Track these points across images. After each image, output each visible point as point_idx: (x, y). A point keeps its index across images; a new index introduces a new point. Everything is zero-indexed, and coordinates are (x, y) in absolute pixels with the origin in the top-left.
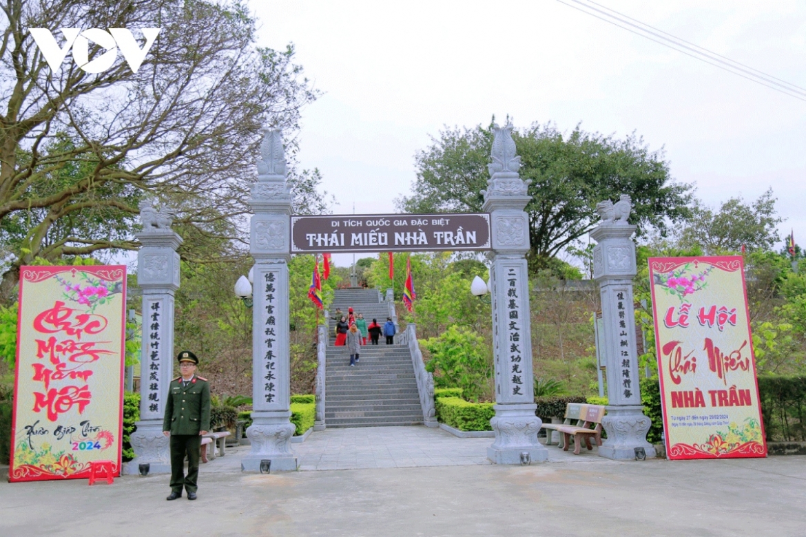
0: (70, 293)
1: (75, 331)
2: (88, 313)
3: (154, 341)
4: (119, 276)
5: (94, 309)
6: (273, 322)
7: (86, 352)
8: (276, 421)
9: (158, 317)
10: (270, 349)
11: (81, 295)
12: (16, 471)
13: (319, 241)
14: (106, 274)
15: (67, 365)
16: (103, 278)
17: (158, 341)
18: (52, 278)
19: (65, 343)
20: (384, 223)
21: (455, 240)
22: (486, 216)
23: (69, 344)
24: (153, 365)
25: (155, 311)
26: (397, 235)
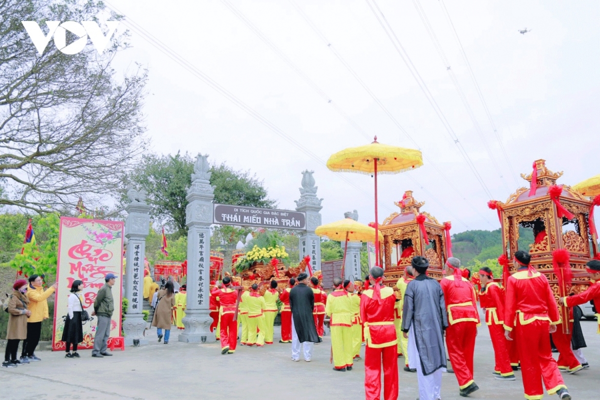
0: (91, 236)
1: (93, 259)
2: (102, 249)
3: (136, 267)
4: (120, 228)
5: (105, 246)
6: (203, 261)
7: (100, 272)
8: (204, 315)
9: (138, 254)
10: (201, 275)
11: (97, 237)
12: (57, 344)
13: (228, 218)
14: (112, 226)
15: (89, 279)
16: (110, 228)
17: (138, 268)
18: (80, 225)
19: (87, 266)
20: (259, 212)
21: (291, 224)
22: (304, 214)
23: (89, 266)
24: (135, 282)
25: (137, 250)
26: (265, 219)
